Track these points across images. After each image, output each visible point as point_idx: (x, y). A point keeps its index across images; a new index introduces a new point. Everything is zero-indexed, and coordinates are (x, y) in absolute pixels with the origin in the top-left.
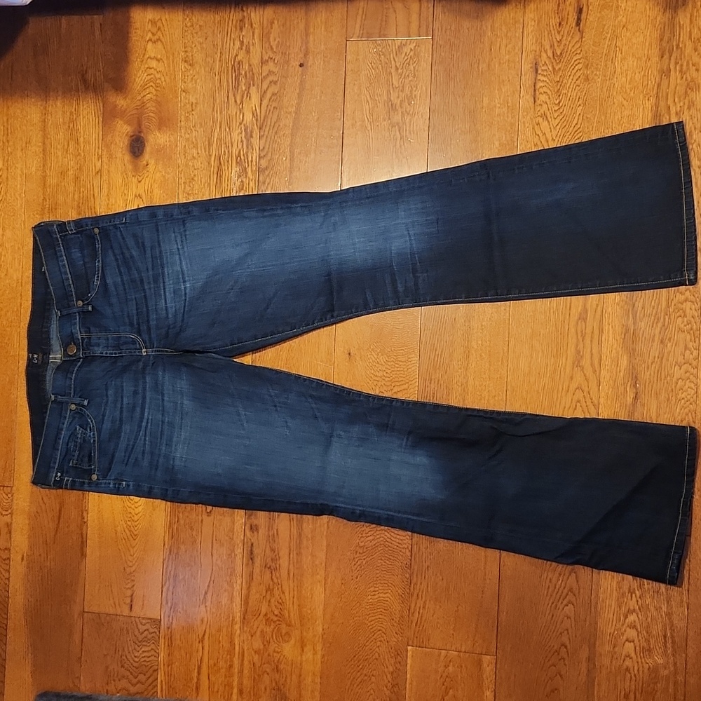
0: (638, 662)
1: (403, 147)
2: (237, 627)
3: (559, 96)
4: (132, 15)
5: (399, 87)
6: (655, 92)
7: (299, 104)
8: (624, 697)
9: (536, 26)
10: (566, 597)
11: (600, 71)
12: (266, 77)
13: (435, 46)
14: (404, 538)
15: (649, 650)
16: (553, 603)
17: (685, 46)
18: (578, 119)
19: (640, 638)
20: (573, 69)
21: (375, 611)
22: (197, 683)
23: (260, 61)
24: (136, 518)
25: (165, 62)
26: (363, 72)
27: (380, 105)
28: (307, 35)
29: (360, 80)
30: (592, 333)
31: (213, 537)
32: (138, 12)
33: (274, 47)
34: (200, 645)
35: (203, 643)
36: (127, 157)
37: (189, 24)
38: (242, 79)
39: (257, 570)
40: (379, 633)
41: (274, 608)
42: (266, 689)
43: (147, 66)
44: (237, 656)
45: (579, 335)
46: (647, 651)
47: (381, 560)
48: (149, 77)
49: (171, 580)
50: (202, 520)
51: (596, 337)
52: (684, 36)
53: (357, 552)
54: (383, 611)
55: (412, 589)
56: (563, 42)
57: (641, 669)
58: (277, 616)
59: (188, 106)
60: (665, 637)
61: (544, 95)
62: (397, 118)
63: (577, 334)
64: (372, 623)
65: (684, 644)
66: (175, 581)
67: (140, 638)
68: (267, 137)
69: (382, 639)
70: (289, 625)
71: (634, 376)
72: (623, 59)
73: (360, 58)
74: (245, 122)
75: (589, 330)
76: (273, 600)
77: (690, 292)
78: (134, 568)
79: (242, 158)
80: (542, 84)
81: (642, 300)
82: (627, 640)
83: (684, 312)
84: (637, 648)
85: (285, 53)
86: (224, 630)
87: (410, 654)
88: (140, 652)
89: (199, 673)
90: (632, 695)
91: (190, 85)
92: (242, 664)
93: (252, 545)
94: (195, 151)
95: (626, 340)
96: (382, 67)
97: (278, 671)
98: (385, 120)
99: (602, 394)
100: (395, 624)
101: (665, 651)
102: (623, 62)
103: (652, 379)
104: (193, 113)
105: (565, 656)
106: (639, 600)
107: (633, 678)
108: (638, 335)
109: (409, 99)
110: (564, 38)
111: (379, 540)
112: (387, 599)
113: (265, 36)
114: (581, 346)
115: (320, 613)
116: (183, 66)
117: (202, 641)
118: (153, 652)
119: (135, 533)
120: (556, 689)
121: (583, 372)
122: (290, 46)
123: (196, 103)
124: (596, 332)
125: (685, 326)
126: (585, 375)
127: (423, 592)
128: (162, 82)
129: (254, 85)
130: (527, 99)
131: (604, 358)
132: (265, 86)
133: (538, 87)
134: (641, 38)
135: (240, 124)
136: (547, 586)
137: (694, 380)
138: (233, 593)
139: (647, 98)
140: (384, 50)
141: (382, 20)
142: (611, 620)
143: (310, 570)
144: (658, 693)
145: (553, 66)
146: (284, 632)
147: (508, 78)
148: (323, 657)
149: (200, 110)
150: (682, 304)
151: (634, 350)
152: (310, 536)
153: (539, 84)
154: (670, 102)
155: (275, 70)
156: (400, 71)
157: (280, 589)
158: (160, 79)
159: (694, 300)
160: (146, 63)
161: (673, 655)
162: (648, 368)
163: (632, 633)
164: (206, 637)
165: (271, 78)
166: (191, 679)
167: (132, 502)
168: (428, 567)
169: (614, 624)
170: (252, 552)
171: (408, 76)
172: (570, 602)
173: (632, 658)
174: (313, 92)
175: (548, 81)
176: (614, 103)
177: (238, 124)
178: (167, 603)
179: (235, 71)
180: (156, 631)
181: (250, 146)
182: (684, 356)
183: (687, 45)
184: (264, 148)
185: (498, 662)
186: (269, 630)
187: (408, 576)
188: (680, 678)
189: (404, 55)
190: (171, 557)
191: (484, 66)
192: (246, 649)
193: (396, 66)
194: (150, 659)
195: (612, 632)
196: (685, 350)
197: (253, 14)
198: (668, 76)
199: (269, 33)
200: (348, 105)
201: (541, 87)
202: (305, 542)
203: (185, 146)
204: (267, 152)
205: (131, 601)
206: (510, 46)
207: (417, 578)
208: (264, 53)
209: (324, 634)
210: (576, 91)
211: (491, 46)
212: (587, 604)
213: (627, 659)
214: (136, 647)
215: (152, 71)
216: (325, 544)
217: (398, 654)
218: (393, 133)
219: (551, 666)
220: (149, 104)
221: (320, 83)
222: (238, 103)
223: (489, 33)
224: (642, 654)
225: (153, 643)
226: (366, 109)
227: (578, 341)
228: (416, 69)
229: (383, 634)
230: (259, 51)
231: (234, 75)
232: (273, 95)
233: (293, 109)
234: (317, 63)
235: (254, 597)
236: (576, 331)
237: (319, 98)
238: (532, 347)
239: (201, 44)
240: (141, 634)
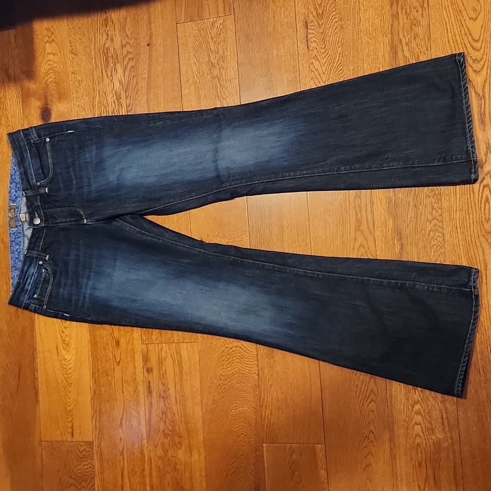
0: (425, 439)
1: (222, 92)
2: (145, 441)
3: (324, 42)
4: (34, 26)
5: (215, 51)
6: (390, 30)
7: (149, 72)
8: (419, 465)
10: (369, 397)
11: (350, 21)
12: (125, 56)
13: (236, 19)
14: (253, 366)
15: (433, 430)
16: (360, 402)
18: (339, 56)
19: (425, 421)
20: (332, 22)
21: (238, 421)
22: (121, 484)
23: (121, 46)
24: (70, 372)
25: (59, 55)
26: (190, 44)
27: (204, 65)
28: (150, 23)
29: (188, 49)
30: (366, 205)
31: (122, 380)
32: (38, 23)
33: (129, 35)
34: (121, 457)
35: (123, 455)
37: (72, 27)
38: (110, 59)
39: (154, 400)
40: (242, 435)
41: (168, 426)
42: (168, 484)
43: (47, 59)
44: (146, 462)
45: (357, 208)
46: (431, 430)
47: (238, 383)
48: (49, 67)
49: (98, 412)
50: (114, 368)
51: (369, 209)
53: (221, 380)
54: (243, 420)
55: (262, 402)
56: (323, 5)
57: (428, 443)
58: (171, 431)
59: (76, 83)
60: (442, 418)
61: (314, 43)
62: (216, 72)
63: (356, 208)
64: (237, 429)
65: (456, 423)
66: (100, 413)
67: (81, 456)
68: (130, 97)
69: (245, 440)
70: (180, 437)
71: (399, 233)
72: (365, 11)
73: (187, 34)
74: (115, 89)
75: (363, 205)
76: (167, 420)
78: (72, 407)
80: (312, 36)
82: (416, 424)
84: (424, 429)
85: (137, 38)
86: (137, 444)
87: (265, 449)
88: (82, 465)
89: (122, 477)
91: (76, 68)
92: (151, 468)
93: (149, 382)
94: (84, 113)
95: (390, 207)
96: (202, 39)
97: (175, 470)
98: (208, 75)
99: (378, 248)
100: (253, 429)
101: (444, 429)
102: (365, 13)
103: (411, 233)
104: (81, 87)
105: (373, 439)
106: (421, 394)
107: (423, 451)
108: (398, 203)
109: (223, 58)
110: (323, 1)
111: (235, 370)
112: (244, 411)
113: (123, 28)
114: (359, 216)
115: (200, 425)
116: (71, 56)
117: (122, 454)
118: (90, 465)
119: (71, 382)
120: (370, 464)
121: (363, 234)
122: (139, 33)
123: (82, 80)
124: (369, 204)
125: (430, 193)
126: (364, 236)
127: (269, 403)
128: (58, 69)
129: (118, 63)
130: (302, 47)
131: (376, 222)
132: (126, 62)
133: (309, 38)
135: (112, 90)
136: (355, 390)
137: (441, 230)
138: (139, 418)
139: (385, 36)
140: (202, 27)
141: (199, 7)
142: (403, 410)
143: (190, 396)
144: (442, 461)
145: (318, 22)
146: (177, 441)
147: (288, 34)
148: (205, 457)
149: (85, 84)
151: (396, 214)
152: (188, 372)
153: (310, 36)
154: (401, 35)
155: (131, 50)
156: (214, 40)
157: (171, 412)
158: (56, 67)
160: (46, 57)
161: (450, 431)
162: (408, 226)
163: (418, 418)
164: (125, 451)
165: (129, 56)
166: (118, 481)
167: (66, 361)
168: (271, 385)
169: (405, 413)
170: (149, 387)
171: (220, 42)
172: (372, 400)
173: (420, 436)
174: (158, 62)
175: (315, 33)
176: (362, 42)
177: (111, 91)
178: (96, 429)
179: (105, 55)
180: (91, 450)
181: (120, 105)
182: (432, 214)
184: (129, 105)
185: (327, 449)
186: (166, 441)
187: (257, 393)
188: (457, 448)
189: (216, 28)
190: (96, 397)
191: (271, 28)
192: (152, 456)
193: (212, 37)
194: (89, 470)
195: (405, 418)
196: (432, 210)
197: (112, 15)
198: (398, 19)
199: (125, 26)
200: (182, 68)
201: (311, 38)
202: (185, 376)
203: (77, 110)
204: (132, 107)
205: (72, 430)
206: (287, 12)
207: (264, 394)
208: (123, 40)
209: (205, 440)
210: (336, 37)
211: (274, 14)
212: (384, 401)
213: (417, 437)
214: (79, 462)
215: (51, 62)
216: (199, 376)
217: (257, 450)
218: (215, 83)
219: (364, 448)
220: (51, 85)
221: (162, 55)
222: (109, 76)
223: (272, 5)
224: (427, 433)
225: (90, 459)
226: (195, 68)
227: (357, 213)
228: (225, 37)
229: (245, 436)
230: (119, 39)
231: (104, 58)
232: (132, 67)
233: (146, 76)
234: (159, 42)
235: (154, 419)
236: (355, 205)
237: (162, 66)
238: (326, 221)
239: (81, 39)
240: (81, 453)
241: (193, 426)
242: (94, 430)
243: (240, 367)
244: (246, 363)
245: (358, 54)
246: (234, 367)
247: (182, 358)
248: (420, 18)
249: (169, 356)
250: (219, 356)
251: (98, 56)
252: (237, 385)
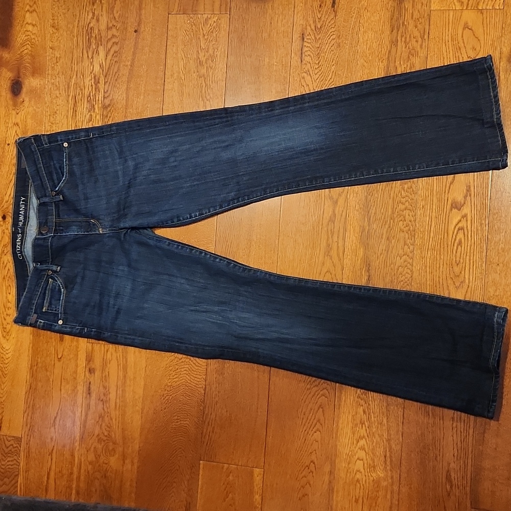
0: (365, 476)
1: (207, 92)
2: (77, 444)
3: (319, 58)
5: (205, 49)
6: (386, 57)
7: (133, 60)
8: (355, 502)
9: (303, 7)
10: (315, 426)
11: (348, 40)
12: (109, 40)
13: (231, 19)
14: (200, 380)
15: (374, 467)
16: (305, 430)
17: (408, 25)
18: (332, 75)
19: (368, 457)
20: (329, 39)
22: (46, 485)
23: (106, 27)
24: (6, 361)
25: (39, 27)
26: (180, 38)
27: (191, 62)
28: (140, 8)
29: (177, 43)
30: (339, 231)
31: (62, 377)
33: (117, 18)
34: (50, 457)
36: (9, 95)
38: (93, 40)
39: (93, 402)
40: (180, 450)
41: (104, 431)
42: (96, 491)
43: (25, 29)
44: (76, 465)
45: (330, 232)
46: (373, 467)
47: (183, 396)
48: (27, 38)
49: (31, 408)
50: (54, 364)
51: (341, 235)
52: (408, 16)
53: (165, 390)
54: (183, 434)
55: (204, 419)
56: (323, 19)
57: (367, 480)
58: (106, 436)
59: (54, 59)
60: (385, 457)
61: (308, 57)
62: (203, 71)
63: (328, 232)
64: (175, 443)
65: (399, 463)
66: (33, 408)
67: (6, 450)
68: (110, 83)
69: (182, 455)
70: (114, 443)
71: (368, 263)
72: (365, 32)
73: (178, 27)
74: (94, 72)
75: (336, 229)
76: (104, 425)
77: (409, 203)
78: (4, 398)
79: (92, 98)
80: (307, 49)
81: (374, 209)
82: (358, 459)
83: (404, 217)
84: (365, 465)
85: (124, 22)
86: (68, 446)
87: (201, 466)
88: (6, 461)
89: (48, 478)
90: (361, 500)
91: (56, 44)
92: (79, 472)
93: (90, 383)
94: (57, 92)
95: (362, 237)
96: (193, 34)
97: (105, 477)
98: (194, 73)
99: (345, 277)
100: (192, 444)
101: (385, 468)
102: (365, 34)
103: (380, 266)
104: (57, 64)
105: (313, 469)
106: (368, 429)
107: (362, 487)
108: (372, 233)
109: (212, 57)
110: (323, 16)
111: (182, 381)
112: (186, 425)
113: (111, 10)
114: (330, 240)
115: (137, 434)
116: (51, 30)
117: (51, 454)
118: (15, 462)
119: (6, 373)
120: (306, 495)
121: (332, 260)
122: (128, 17)
123: (60, 57)
124: (341, 231)
125: (405, 227)
126: (333, 263)
127: (212, 420)
128: (36, 42)
129: (101, 45)
130: (296, 59)
131: (346, 250)
132: (110, 44)
133: (304, 51)
134: (377, 18)
135: (91, 73)
136: (302, 417)
137: (410, 267)
138: (75, 419)
139: (381, 61)
140: (195, 22)
142: (347, 444)
143: (131, 403)
144: (380, 500)
145: (315, 36)
147: (283, 44)
148: (139, 467)
149: (63, 62)
150: (403, 212)
151: (368, 244)
152: (132, 377)
153: (305, 49)
154: (397, 63)
155: (117, 34)
156: (206, 37)
157: (109, 416)
158: (34, 39)
159: (412, 209)
160: (25, 27)
161: (391, 471)
162: (378, 258)
164: (54, 451)
165: (114, 40)
166: (42, 482)
167: (4, 350)
168: (217, 402)
169: (349, 446)
170: (89, 389)
171: (212, 41)
172: (318, 430)
173: (361, 472)
174: (144, 51)
175: (311, 47)
176: (358, 64)
177: (89, 73)
178: (27, 425)
179: (88, 35)
180: (18, 446)
181: (97, 89)
182: (403, 249)
183: (410, 23)
184: (107, 91)
185: (265, 474)
186: (100, 447)
187: (201, 408)
188: (396, 488)
189: (209, 25)
190: (31, 391)
191: (266, 34)
192: (83, 460)
193: (203, 34)
194: (13, 467)
195: (348, 452)
196: (404, 245)
198: (396, 46)
199: (113, 7)
200: (168, 61)
201: (306, 51)
202: (128, 381)
203: (51, 88)
204: (110, 94)
206: (284, 21)
207: (208, 410)
208: (109, 21)
209: (140, 450)
210: (331, 54)
211: (271, 20)
212: (330, 431)
213: (358, 473)
214: (3, 458)
215: (29, 33)
216: (142, 383)
217: (193, 466)
218: (200, 82)
219: (303, 477)
220: (26, 57)
221: (149, 44)
222: (90, 57)
223: (270, 11)
224: (368, 470)
225: (16, 455)
226: (181, 64)
227: (328, 237)
228: (218, 36)
229: (183, 452)
230: (106, 20)
231: (87, 37)
232: (115, 52)
233: (129, 63)
234: (147, 30)
235: (90, 422)
236: (327, 230)
237: (148, 56)
238: (296, 241)
239: (64, 14)
240: (7, 448)
241: (130, 434)
242: (25, 425)
243: (187, 379)
244: (194, 375)
245: (351, 75)
246: (181, 379)
247: (128, 363)
248: (419, 49)
249: (114, 358)
250: (166, 365)
251: (80, 35)
252: (181, 397)
